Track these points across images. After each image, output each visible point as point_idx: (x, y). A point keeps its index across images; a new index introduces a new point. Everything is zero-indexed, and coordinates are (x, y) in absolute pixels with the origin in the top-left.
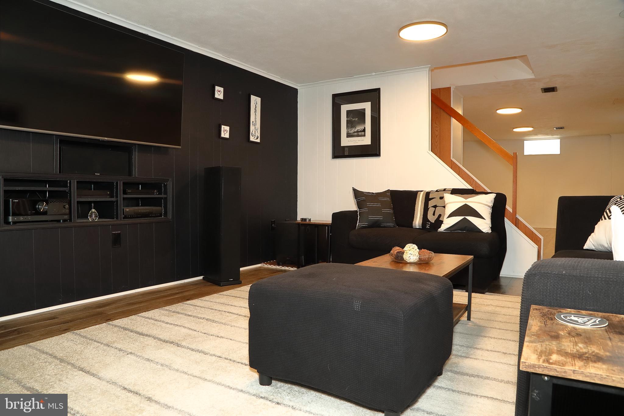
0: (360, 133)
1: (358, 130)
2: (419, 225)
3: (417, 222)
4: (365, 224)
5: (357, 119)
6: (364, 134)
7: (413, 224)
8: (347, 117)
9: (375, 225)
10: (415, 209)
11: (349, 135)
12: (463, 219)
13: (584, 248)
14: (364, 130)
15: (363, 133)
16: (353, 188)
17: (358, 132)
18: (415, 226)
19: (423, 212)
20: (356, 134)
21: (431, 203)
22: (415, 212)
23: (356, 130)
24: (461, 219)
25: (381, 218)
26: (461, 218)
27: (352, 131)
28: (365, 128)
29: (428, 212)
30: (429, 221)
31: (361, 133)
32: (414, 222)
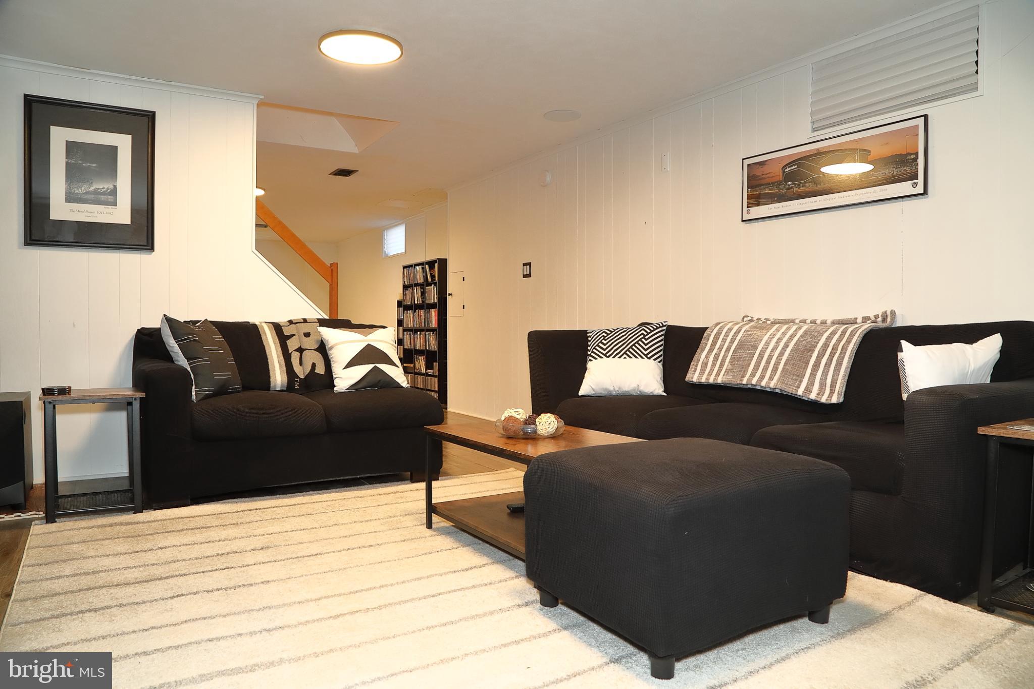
0: (102, 196)
1: (98, 189)
2: (282, 385)
3: (278, 377)
4: (209, 389)
5: (94, 165)
6: (112, 200)
7: (271, 383)
8: (67, 156)
9: (222, 390)
10: (266, 355)
11: (71, 198)
12: (373, 368)
13: (580, 394)
14: (114, 192)
15: (110, 198)
16: (165, 315)
17: (96, 192)
18: (275, 386)
19: (283, 360)
20: (92, 197)
21: (292, 345)
22: (269, 361)
23: (92, 189)
24: (370, 369)
25: (229, 375)
26: (370, 367)
27: (82, 189)
28: (115, 187)
29: (292, 360)
30: (298, 377)
31: (105, 197)
32: (272, 380)
